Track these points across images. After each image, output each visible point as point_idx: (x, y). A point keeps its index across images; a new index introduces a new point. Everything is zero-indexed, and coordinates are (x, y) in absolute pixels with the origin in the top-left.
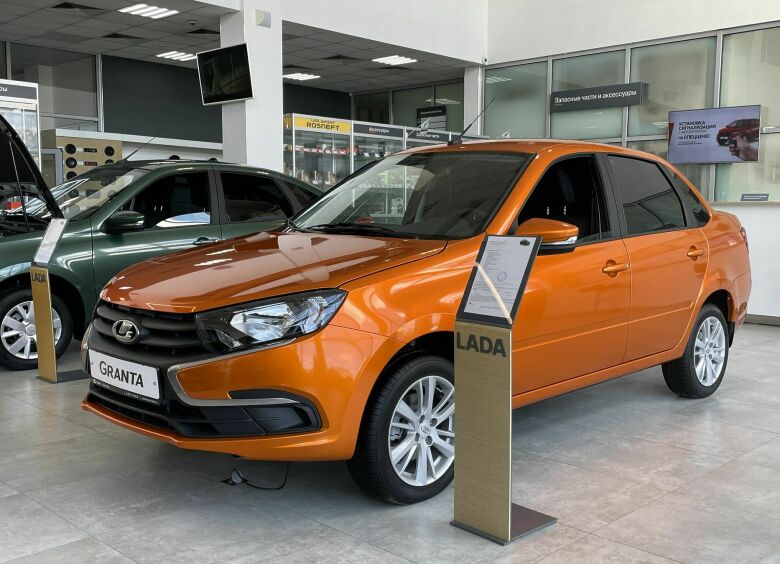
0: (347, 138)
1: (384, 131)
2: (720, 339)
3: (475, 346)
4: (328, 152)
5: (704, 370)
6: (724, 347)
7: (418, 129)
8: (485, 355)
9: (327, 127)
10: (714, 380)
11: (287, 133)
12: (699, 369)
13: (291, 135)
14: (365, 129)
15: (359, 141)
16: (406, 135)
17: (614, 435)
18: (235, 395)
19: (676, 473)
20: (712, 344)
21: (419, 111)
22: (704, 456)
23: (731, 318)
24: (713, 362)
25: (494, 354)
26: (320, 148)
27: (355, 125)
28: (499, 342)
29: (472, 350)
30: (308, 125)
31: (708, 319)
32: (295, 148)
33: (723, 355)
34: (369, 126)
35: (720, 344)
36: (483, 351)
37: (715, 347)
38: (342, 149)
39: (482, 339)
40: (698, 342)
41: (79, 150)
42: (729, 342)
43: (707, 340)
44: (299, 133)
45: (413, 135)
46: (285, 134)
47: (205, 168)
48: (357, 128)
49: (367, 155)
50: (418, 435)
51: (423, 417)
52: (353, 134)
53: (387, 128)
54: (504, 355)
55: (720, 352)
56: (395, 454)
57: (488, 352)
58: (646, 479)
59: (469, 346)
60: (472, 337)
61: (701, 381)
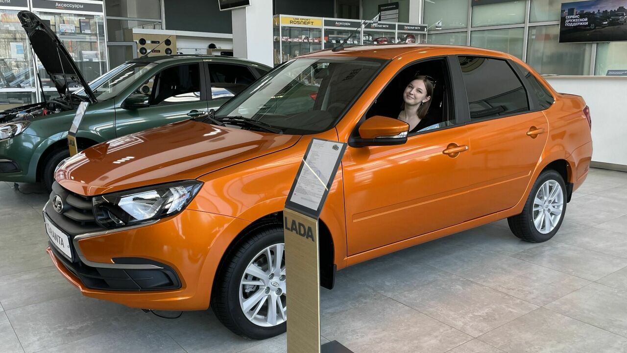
0: (319, 30)
1: (347, 24)
2: (559, 196)
3: (296, 230)
4: (305, 41)
5: (543, 221)
6: (562, 202)
7: (372, 22)
8: (301, 237)
9: (304, 23)
10: (552, 229)
11: (276, 30)
12: (537, 222)
13: (279, 29)
14: (333, 23)
15: (328, 32)
16: (363, 26)
17: (454, 277)
18: (117, 261)
19: (487, 318)
20: (551, 200)
21: (380, 6)
22: (518, 301)
23: (570, 180)
24: (552, 214)
25: (307, 238)
26: (301, 38)
27: (325, 21)
28: (310, 229)
29: (294, 232)
30: (291, 22)
31: (547, 182)
32: (282, 39)
33: (561, 208)
34: (335, 21)
35: (559, 200)
36: (300, 234)
37: (554, 202)
38: (316, 38)
39: (300, 224)
40: (537, 201)
41: (148, 42)
42: (568, 198)
43: (545, 198)
44: (283, 28)
45: (368, 26)
46: (274, 29)
47: (197, 61)
48: (327, 23)
49: (334, 42)
50: (268, 288)
51: (273, 275)
52: (323, 28)
53: (349, 22)
54: (313, 240)
55: (558, 206)
56: (246, 305)
57: (303, 235)
58: (460, 323)
59: (292, 229)
60: (294, 222)
61: (539, 230)
